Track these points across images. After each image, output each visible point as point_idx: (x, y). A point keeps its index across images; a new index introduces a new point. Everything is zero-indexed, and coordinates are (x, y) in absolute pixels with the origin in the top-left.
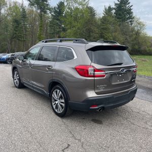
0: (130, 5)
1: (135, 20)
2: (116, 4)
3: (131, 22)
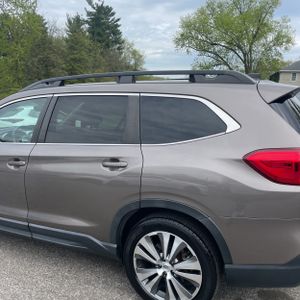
0: (116, 17)
1: (126, 45)
2: (89, 14)
3: (119, 49)
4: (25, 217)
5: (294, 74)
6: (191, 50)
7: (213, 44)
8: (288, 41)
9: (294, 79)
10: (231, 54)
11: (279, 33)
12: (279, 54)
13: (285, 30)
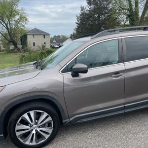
4: (123, 102)
5: (33, 35)
8: (26, 20)
9: (34, 37)
11: (21, 16)
12: (23, 26)
13: (24, 14)
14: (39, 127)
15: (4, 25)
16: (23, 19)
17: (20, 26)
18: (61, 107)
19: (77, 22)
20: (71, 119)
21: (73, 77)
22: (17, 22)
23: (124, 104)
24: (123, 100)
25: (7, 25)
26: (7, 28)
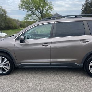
6: (24, 10)
7: (31, 8)
8: (52, 8)
10: (37, 11)
11: (50, 6)
12: (50, 12)
13: (51, 5)
14: (3, 65)
15: (40, 12)
16: (50, 8)
17: (48, 12)
18: (13, 57)
19: (82, 9)
20: (19, 65)
21: (20, 43)
22: (47, 10)
23: (50, 62)
24: (50, 60)
25: (41, 12)
26: (41, 14)
